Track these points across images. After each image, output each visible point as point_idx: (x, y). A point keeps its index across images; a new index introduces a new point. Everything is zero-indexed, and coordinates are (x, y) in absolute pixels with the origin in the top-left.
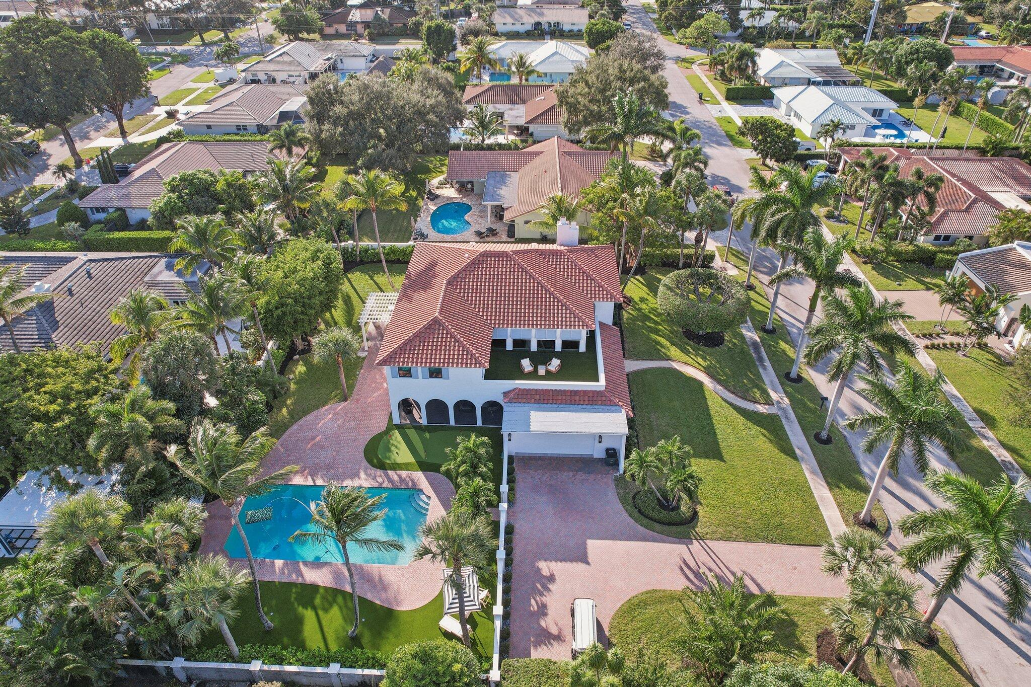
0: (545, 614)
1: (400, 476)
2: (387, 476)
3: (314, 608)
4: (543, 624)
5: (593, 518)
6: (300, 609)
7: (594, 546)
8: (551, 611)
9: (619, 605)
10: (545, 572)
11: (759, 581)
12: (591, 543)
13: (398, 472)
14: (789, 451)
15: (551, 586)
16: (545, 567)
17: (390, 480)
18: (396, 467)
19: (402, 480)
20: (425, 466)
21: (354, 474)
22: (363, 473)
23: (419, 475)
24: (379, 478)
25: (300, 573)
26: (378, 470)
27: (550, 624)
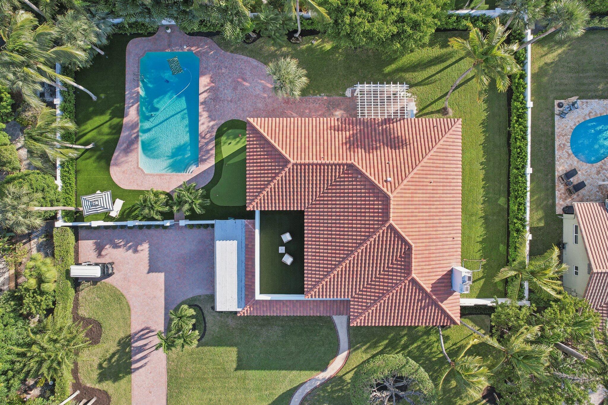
0: (113, 247)
1: (211, 149)
2: (211, 141)
3: (111, 119)
4: (107, 246)
5: (179, 278)
6: (109, 111)
7: (160, 277)
8: (115, 251)
9: (120, 289)
10: (140, 248)
11: (140, 370)
12: (162, 275)
13: (214, 148)
15: (131, 251)
16: (145, 247)
17: (207, 144)
18: (218, 145)
19: (208, 151)
20: (219, 166)
21: (211, 118)
22: (212, 123)
23: (211, 162)
24: (208, 136)
25: (133, 104)
26: (214, 134)
27: (108, 250)
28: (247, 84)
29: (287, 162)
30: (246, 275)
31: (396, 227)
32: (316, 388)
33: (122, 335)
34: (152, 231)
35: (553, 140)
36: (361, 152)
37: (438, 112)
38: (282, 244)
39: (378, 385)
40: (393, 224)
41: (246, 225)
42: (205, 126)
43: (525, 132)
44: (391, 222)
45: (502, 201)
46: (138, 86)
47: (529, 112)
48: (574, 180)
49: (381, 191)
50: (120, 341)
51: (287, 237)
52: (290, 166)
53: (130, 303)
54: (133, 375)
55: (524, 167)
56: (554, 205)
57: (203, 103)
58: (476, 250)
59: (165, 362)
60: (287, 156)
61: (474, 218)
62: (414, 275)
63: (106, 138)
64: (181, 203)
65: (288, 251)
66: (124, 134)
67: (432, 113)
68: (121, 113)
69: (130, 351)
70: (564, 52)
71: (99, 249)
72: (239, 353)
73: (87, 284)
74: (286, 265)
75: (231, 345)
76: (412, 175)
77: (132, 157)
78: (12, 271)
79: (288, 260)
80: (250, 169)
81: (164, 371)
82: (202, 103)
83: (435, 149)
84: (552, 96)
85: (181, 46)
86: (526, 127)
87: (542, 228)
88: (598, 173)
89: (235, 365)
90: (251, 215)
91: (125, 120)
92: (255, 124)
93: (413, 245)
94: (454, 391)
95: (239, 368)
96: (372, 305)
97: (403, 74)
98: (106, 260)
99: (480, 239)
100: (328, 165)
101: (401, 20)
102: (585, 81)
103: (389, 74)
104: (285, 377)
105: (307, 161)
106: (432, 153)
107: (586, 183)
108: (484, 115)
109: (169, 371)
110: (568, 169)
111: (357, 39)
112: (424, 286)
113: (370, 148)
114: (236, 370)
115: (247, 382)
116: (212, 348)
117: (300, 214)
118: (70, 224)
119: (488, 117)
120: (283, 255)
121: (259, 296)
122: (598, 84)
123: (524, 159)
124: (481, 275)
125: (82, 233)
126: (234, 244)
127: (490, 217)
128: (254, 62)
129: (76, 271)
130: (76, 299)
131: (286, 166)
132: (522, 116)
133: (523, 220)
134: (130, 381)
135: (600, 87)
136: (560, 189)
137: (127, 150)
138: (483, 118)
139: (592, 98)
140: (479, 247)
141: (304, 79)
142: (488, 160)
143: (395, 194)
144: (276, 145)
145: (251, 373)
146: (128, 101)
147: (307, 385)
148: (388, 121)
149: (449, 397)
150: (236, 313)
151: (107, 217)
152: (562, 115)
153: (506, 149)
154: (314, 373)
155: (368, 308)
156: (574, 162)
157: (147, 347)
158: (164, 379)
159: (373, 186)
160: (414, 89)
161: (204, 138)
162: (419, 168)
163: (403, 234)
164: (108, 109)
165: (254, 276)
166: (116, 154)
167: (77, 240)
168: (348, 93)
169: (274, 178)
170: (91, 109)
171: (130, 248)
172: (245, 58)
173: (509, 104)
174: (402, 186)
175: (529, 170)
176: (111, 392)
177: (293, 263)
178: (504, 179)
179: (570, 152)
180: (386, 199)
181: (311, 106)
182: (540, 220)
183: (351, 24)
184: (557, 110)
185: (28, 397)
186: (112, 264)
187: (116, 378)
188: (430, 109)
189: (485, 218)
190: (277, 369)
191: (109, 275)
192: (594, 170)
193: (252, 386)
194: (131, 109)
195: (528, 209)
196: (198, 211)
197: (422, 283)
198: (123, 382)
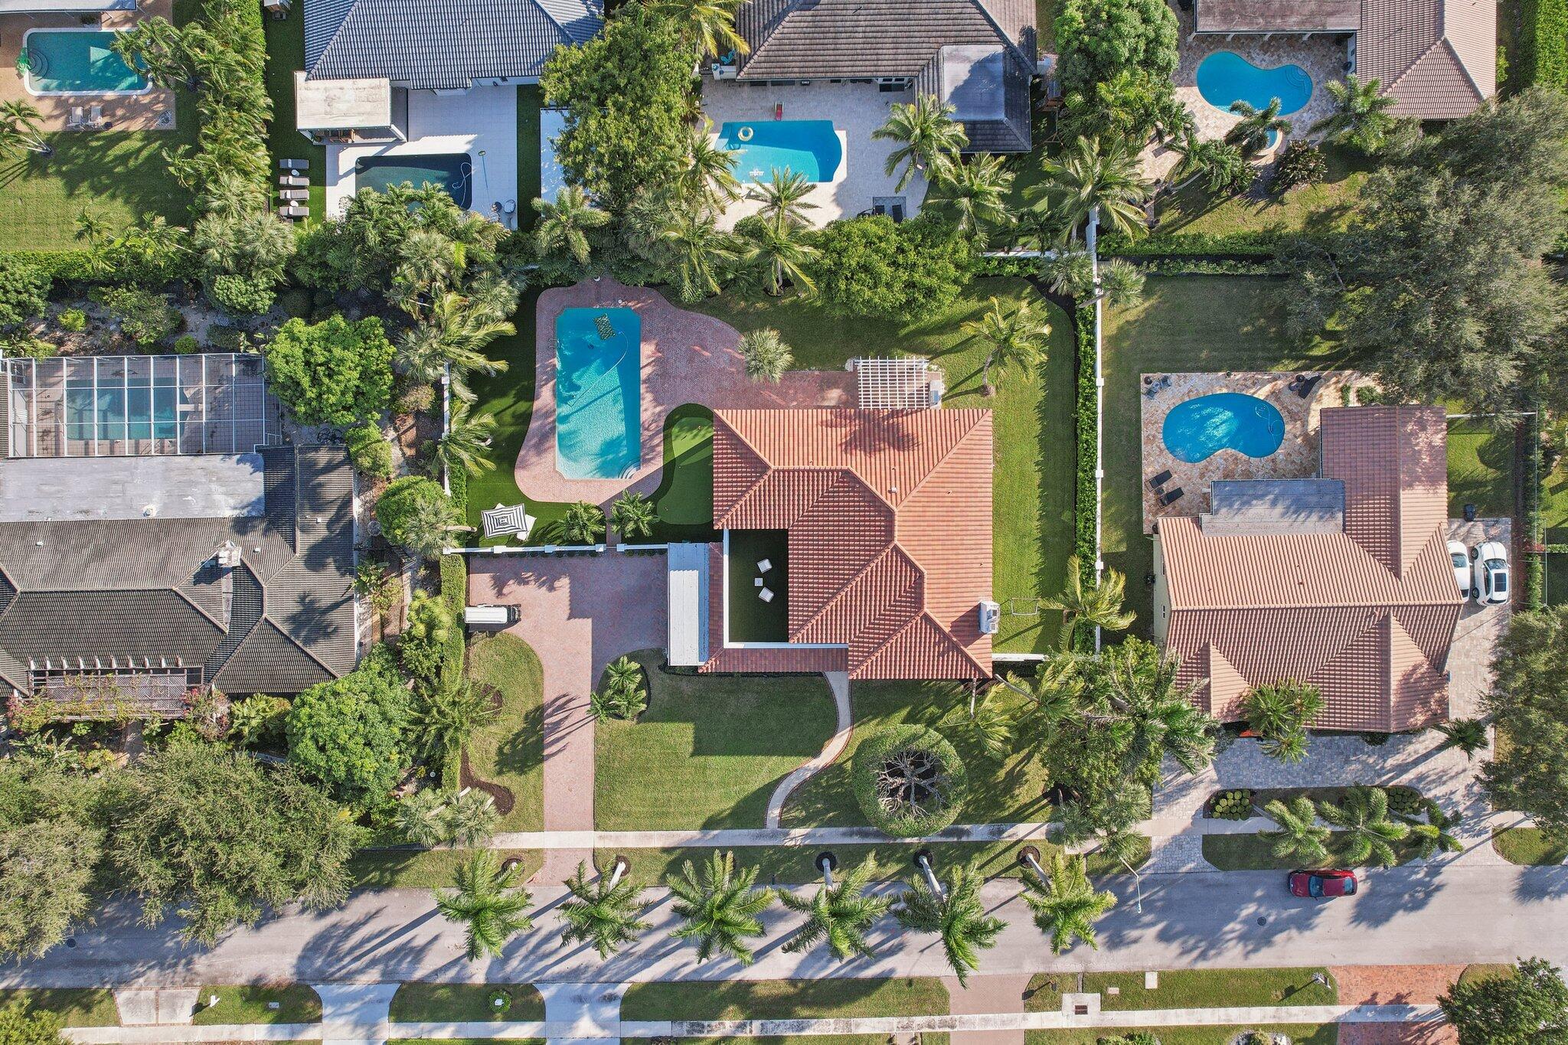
0: (519, 584)
1: (658, 445)
2: (657, 434)
4: (510, 582)
6: (513, 392)
7: (585, 625)
8: (522, 589)
9: (528, 642)
10: (557, 584)
11: (556, 757)
12: (588, 622)
13: (662, 444)
14: (709, 825)
15: (545, 588)
16: (564, 583)
17: (651, 438)
18: (667, 439)
19: (653, 449)
20: (669, 468)
21: (657, 401)
22: (658, 409)
23: (658, 463)
24: (653, 426)
25: (547, 382)
26: (662, 424)
27: (512, 587)
28: (707, 354)
29: (767, 467)
30: (711, 616)
31: (903, 549)
32: (805, 781)
33: (531, 707)
34: (575, 561)
35: (1139, 429)
36: (859, 454)
37: (975, 391)
38: (759, 574)
39: (889, 766)
40: (899, 545)
41: (711, 550)
42: (649, 413)
43: (1095, 422)
44: (896, 542)
45: (1066, 516)
46: (554, 356)
47: (1100, 392)
48: (1167, 487)
49: (884, 504)
50: (527, 716)
51: (765, 565)
52: (770, 472)
53: (543, 662)
54: (546, 765)
55: (1093, 468)
56: (1139, 522)
57: (647, 380)
58: (1030, 585)
59: (591, 746)
60: (766, 460)
61: (1026, 540)
62: (926, 610)
63: (512, 429)
64: (621, 520)
65: (766, 585)
66: (534, 425)
67: (967, 392)
68: (530, 395)
69: (542, 729)
70: (1152, 306)
71: (499, 585)
72: (697, 731)
73: (481, 635)
74: (764, 602)
75: (686, 720)
76: (923, 483)
77: (548, 457)
78: (377, 617)
79: (767, 595)
80: (720, 476)
81: (591, 759)
82: (645, 382)
83: (955, 450)
84: (1137, 367)
85: (615, 301)
86: (1095, 413)
87: (1123, 553)
88: (1202, 476)
89: (691, 749)
90: (717, 536)
91: (537, 404)
92: (724, 418)
93: (926, 572)
94: (1001, 787)
95: (697, 752)
96: (876, 649)
97: (926, 338)
98: (511, 601)
99: (1036, 570)
100: (818, 472)
101: (911, 285)
102: (1183, 347)
103: (907, 336)
104: (761, 765)
105: (791, 467)
106: (950, 455)
107: (1184, 490)
108: (1041, 395)
109: (597, 758)
110: (1160, 470)
111: (855, 307)
112: (942, 625)
113: (871, 449)
114: (692, 755)
115: (708, 772)
116: (659, 725)
117: (784, 534)
118: (463, 550)
119: (1046, 398)
120: (760, 589)
121: (728, 645)
122: (1201, 351)
123: (1092, 457)
124: (1038, 621)
125: (474, 563)
126: (693, 575)
127: (1050, 539)
128: (717, 323)
129: (473, 616)
130: (467, 657)
131: (764, 472)
132: (1090, 398)
133: (1092, 542)
134: (540, 774)
135: (1203, 355)
136: (1149, 499)
137: (540, 448)
138: (1040, 399)
139: (1192, 370)
140: (1034, 580)
141: (788, 357)
142: (1046, 458)
143: (901, 508)
144: (752, 446)
145: (716, 761)
146: (540, 377)
147: (792, 777)
148: (895, 413)
149: (995, 795)
150: (696, 668)
151: (513, 540)
152: (1150, 393)
153: (1071, 443)
154: (803, 759)
155: (871, 654)
156: (1168, 461)
157: (567, 723)
158: (590, 769)
159: (874, 498)
160: (941, 359)
161: (647, 429)
162: (932, 474)
163: (912, 558)
164: (512, 388)
165: (721, 617)
166: (522, 453)
167: (468, 573)
168: (849, 366)
169: (750, 487)
170: (487, 389)
171: (543, 584)
172: (705, 317)
173: (1077, 381)
174: (910, 498)
175: (1099, 473)
176: (514, 789)
177: (773, 599)
178: (1069, 485)
179: (1163, 446)
180: (890, 514)
181: (797, 384)
182: (1119, 542)
183: (847, 290)
184: (1144, 387)
185: (401, 794)
186: (518, 606)
187: (522, 771)
188: (963, 387)
189: (1043, 540)
190: (750, 754)
191: (516, 622)
192: (1196, 472)
193: (714, 779)
194: (544, 389)
195: (1099, 527)
196: (646, 531)
197: (937, 621)
198: (532, 775)
